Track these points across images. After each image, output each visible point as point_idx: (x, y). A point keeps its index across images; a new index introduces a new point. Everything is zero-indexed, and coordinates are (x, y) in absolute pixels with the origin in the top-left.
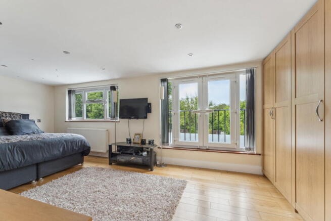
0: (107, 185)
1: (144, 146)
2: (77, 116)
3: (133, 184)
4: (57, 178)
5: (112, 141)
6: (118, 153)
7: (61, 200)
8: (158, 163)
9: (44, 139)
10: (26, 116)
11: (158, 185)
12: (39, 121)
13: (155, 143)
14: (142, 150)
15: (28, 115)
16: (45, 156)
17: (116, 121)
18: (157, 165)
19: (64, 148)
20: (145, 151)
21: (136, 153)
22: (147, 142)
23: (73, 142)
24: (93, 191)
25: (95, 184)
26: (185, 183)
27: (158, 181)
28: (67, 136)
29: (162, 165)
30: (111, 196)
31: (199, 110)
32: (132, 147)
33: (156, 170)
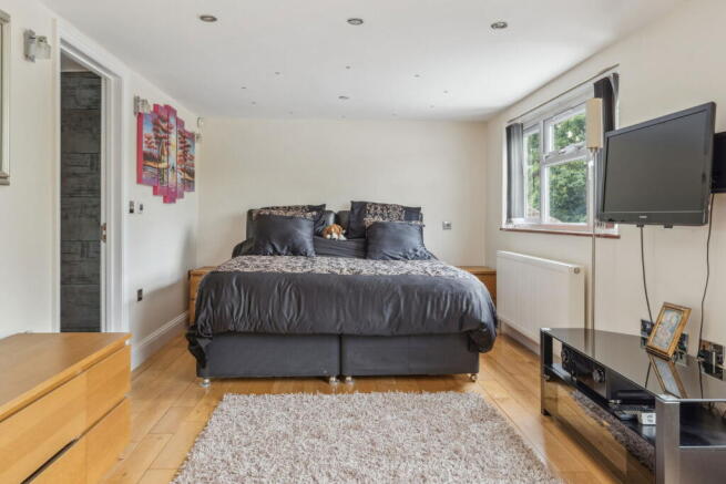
12: (448, 226)
15: (417, 211)
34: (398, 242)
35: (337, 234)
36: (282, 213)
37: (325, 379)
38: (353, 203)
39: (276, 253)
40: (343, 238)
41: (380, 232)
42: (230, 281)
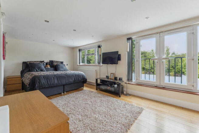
0: (93, 101)
1: (116, 81)
2: (83, 62)
3: (107, 103)
4: (71, 93)
5: (98, 77)
6: (101, 84)
7: (70, 105)
8: (125, 93)
9: (66, 73)
10: (62, 63)
11: (122, 107)
12: (67, 65)
13: (123, 80)
14: (115, 83)
15: (63, 62)
16: (66, 82)
17: (101, 65)
18: (124, 94)
19: (74, 78)
20: (116, 84)
21: (111, 85)
22: (118, 79)
23: (79, 76)
24: (85, 102)
25: (86, 100)
26: (142, 109)
27: (122, 104)
28: (77, 72)
29: (127, 95)
30: (93, 108)
31: (156, 58)
32: (109, 81)
33: (122, 97)
34: (62, 68)
35: (49, 67)
36: (36, 62)
37: (61, 93)
38: (50, 61)
39: (37, 71)
40: (50, 67)
41: (59, 66)
42: (41, 77)
